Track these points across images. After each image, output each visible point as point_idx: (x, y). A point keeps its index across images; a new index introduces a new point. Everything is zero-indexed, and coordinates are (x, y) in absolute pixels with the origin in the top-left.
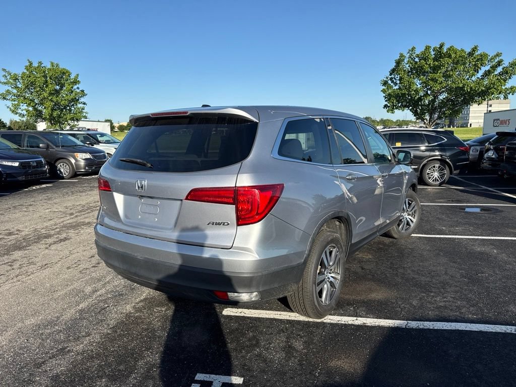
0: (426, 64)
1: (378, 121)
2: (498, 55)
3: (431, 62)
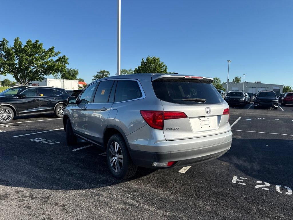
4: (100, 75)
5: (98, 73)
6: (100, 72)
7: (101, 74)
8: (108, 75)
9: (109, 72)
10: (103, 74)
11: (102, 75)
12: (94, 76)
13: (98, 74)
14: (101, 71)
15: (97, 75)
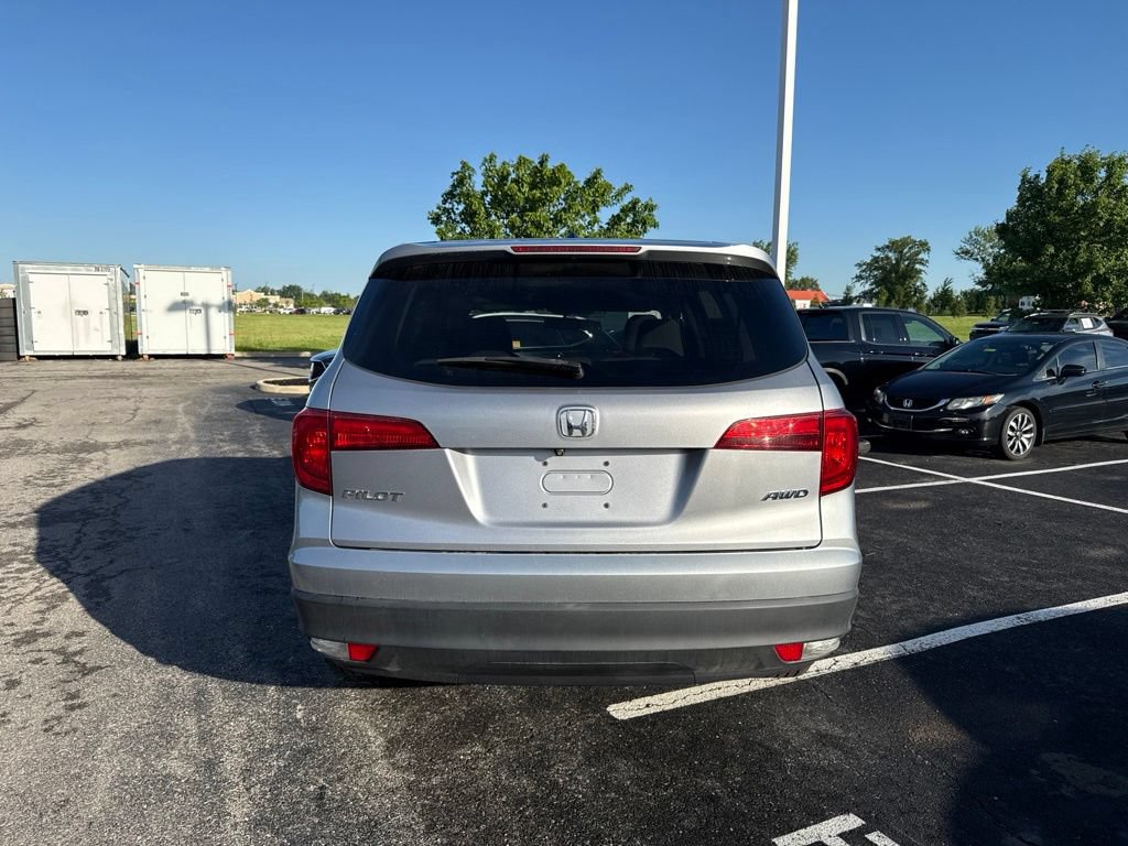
0: (519, 190)
1: (318, 295)
2: (627, 188)
3: (526, 189)
4: (887, 258)
5: (879, 249)
6: (888, 247)
7: (890, 255)
8: (920, 256)
9: (926, 244)
10: (901, 252)
11: (896, 259)
12: (860, 265)
13: (877, 254)
14: (893, 243)
15: (876, 260)
